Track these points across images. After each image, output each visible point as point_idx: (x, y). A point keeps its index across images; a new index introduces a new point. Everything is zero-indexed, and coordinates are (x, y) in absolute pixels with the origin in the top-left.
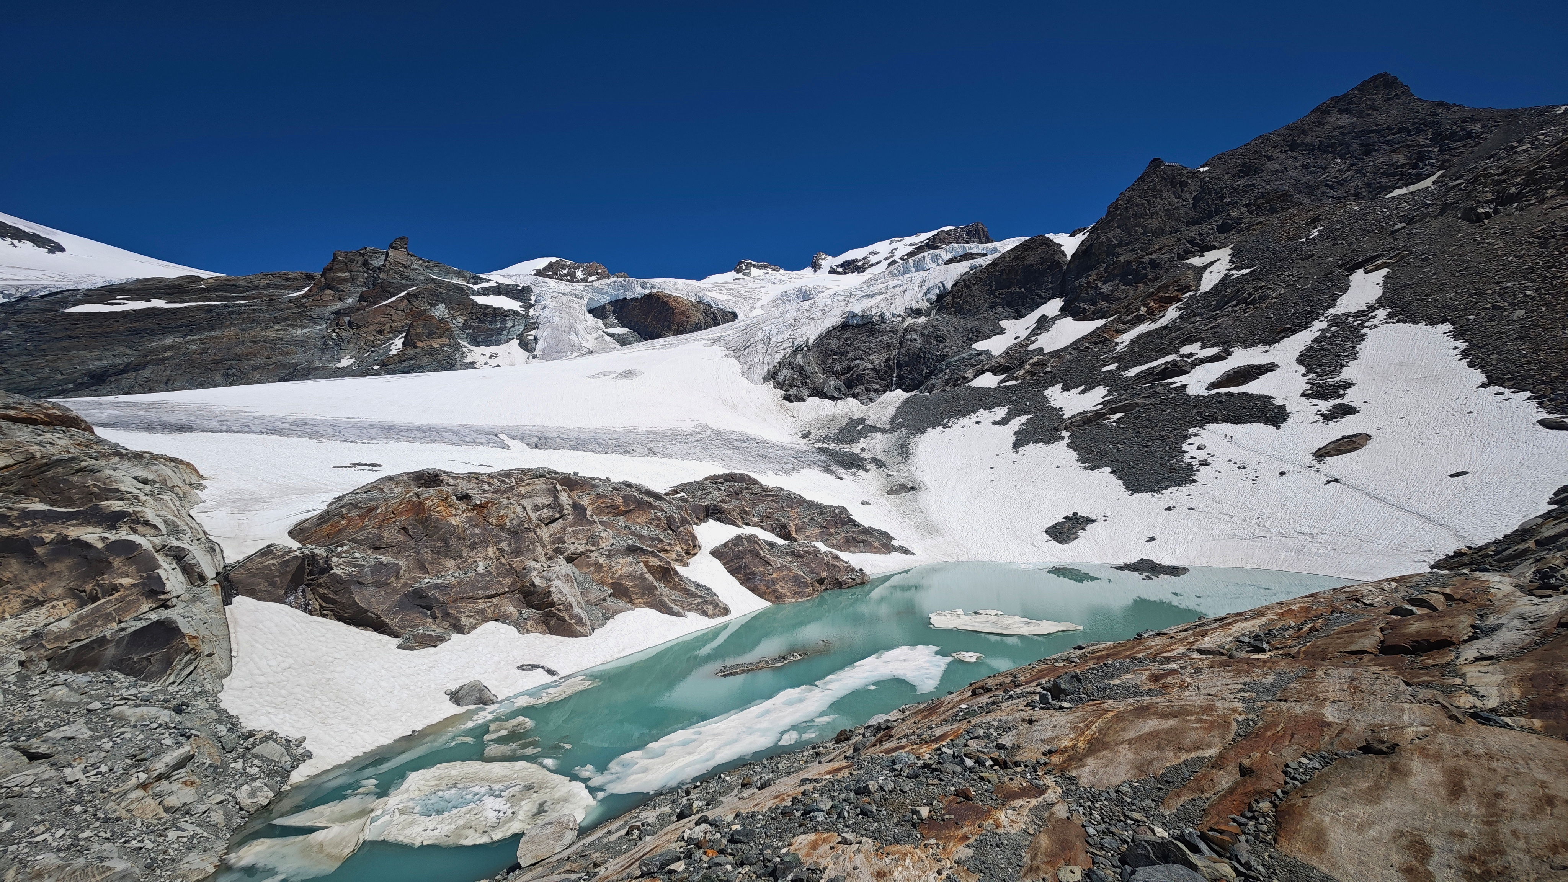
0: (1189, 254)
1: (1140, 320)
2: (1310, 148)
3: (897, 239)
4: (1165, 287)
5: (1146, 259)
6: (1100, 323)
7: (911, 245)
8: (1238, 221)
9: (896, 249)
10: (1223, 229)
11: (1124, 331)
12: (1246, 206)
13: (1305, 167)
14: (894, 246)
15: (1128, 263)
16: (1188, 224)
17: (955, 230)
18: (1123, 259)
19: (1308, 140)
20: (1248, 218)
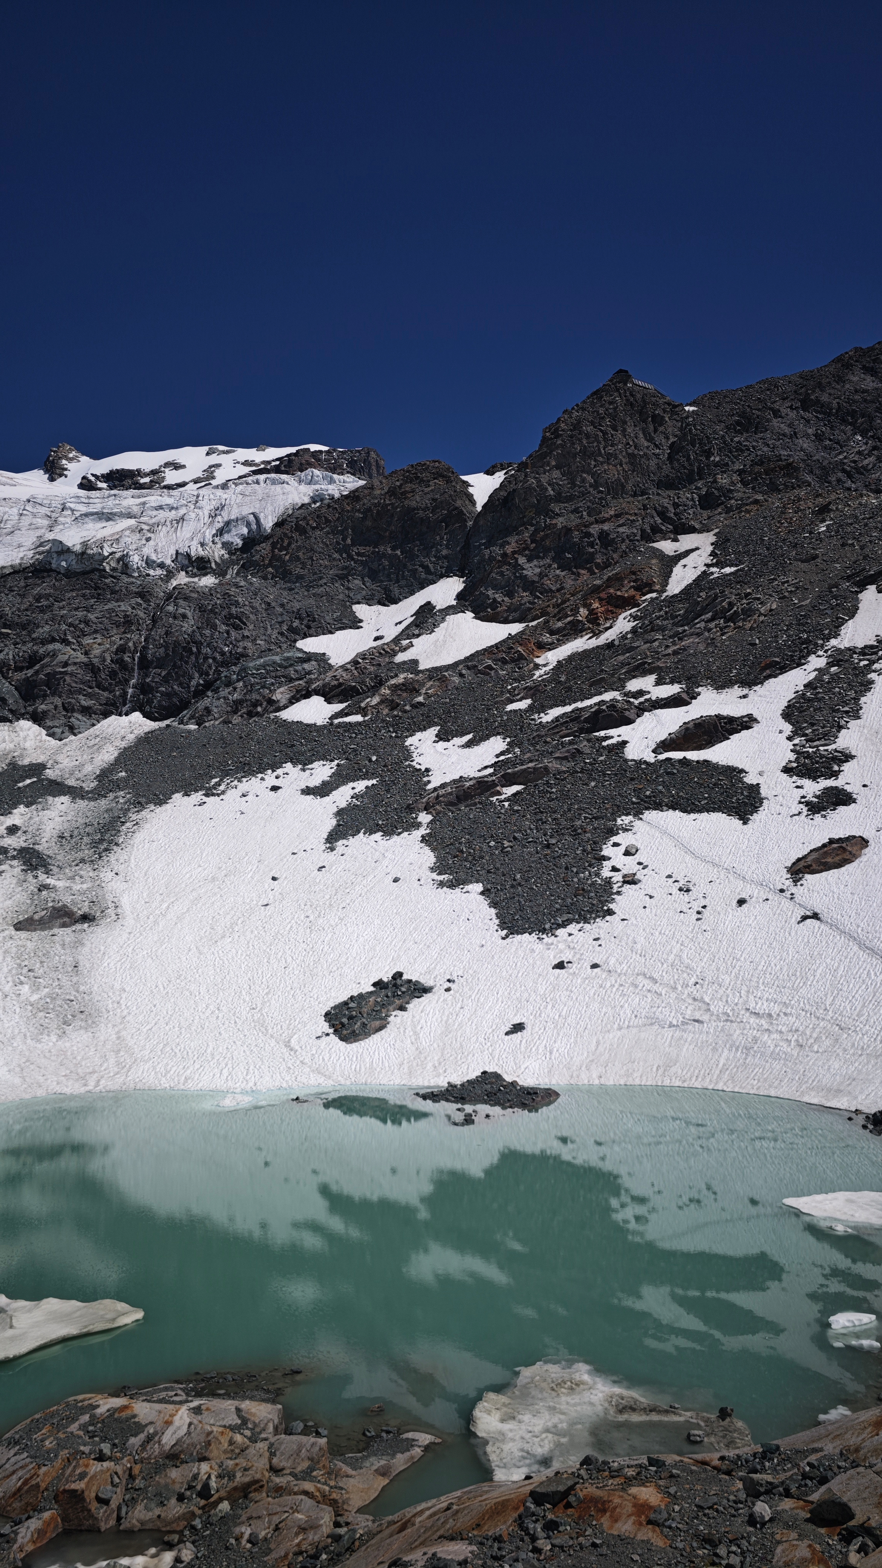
0: (656, 533)
1: (575, 630)
2: (824, 410)
3: (221, 448)
4: (617, 580)
5: (594, 530)
6: (515, 628)
7: (246, 463)
8: (727, 493)
9: (218, 466)
10: (708, 502)
11: (551, 647)
12: (740, 472)
13: (819, 437)
14: (214, 459)
15: (568, 530)
16: (660, 485)
17: (327, 452)
18: (560, 522)
19: (825, 398)
20: (740, 492)
